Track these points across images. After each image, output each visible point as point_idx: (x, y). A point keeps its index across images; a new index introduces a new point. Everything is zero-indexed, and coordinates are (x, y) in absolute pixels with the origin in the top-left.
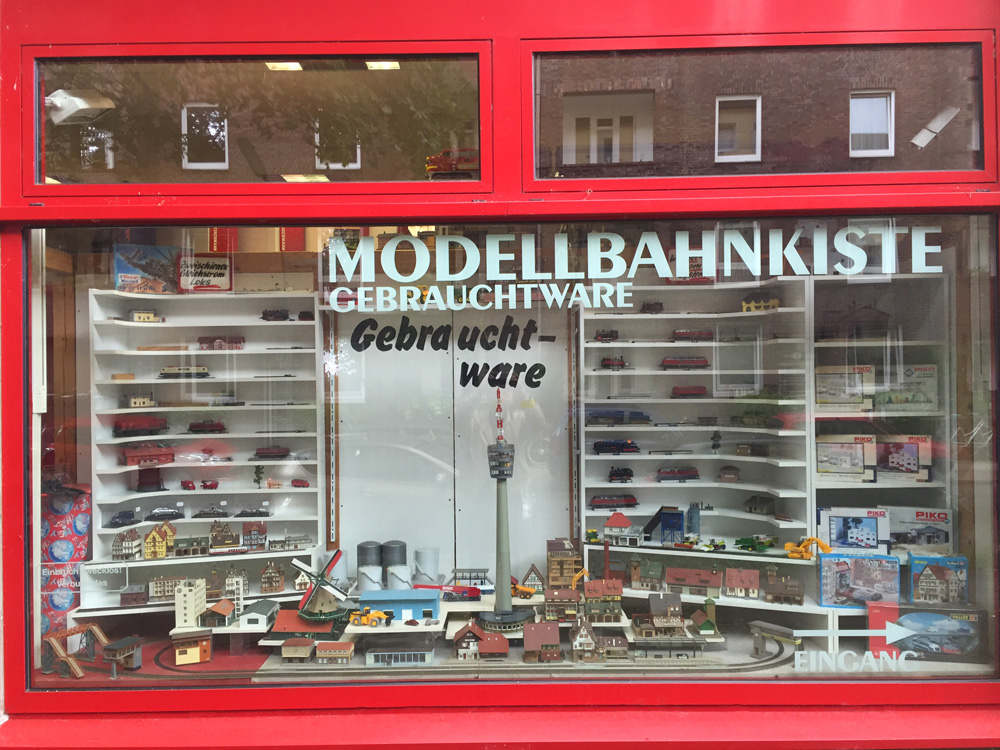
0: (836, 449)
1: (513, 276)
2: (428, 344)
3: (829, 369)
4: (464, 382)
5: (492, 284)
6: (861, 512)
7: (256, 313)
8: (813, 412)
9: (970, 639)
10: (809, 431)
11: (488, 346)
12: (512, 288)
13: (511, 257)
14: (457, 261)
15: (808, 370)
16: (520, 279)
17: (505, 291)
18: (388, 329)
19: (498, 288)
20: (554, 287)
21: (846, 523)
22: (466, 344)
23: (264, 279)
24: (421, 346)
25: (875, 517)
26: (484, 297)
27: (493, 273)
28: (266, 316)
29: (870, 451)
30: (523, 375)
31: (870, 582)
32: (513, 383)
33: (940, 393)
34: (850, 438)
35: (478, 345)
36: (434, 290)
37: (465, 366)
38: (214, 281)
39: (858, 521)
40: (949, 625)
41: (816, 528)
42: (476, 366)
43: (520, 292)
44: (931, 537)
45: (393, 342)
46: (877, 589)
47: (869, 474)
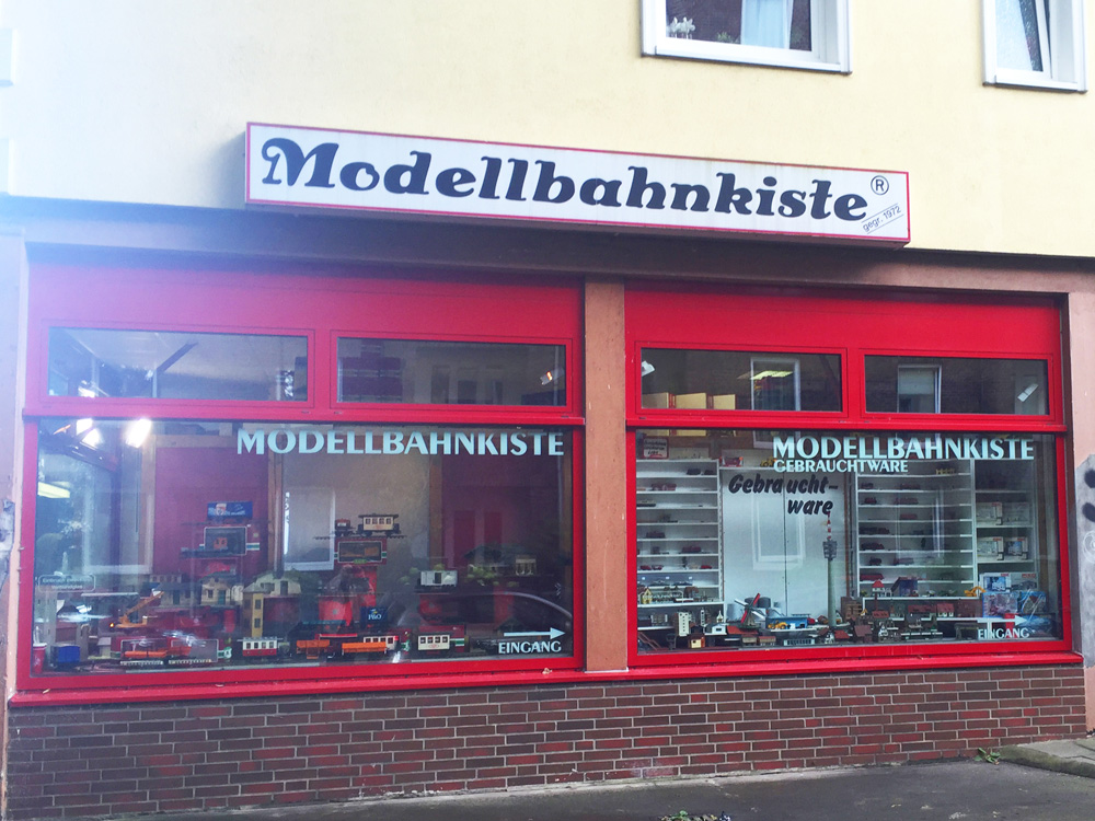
0: (985, 544)
1: (855, 456)
2: (770, 490)
3: (982, 504)
4: (790, 512)
5: (846, 460)
6: (998, 574)
7: (683, 471)
8: (975, 526)
9: (1048, 626)
10: (974, 535)
11: (803, 491)
12: (855, 462)
13: (854, 447)
14: (831, 449)
15: (973, 504)
16: (858, 458)
17: (852, 463)
18: (749, 481)
19: (849, 462)
20: (874, 462)
21: (992, 580)
22: (791, 490)
23: (689, 452)
24: (767, 491)
25: (1004, 576)
26: (843, 466)
27: (847, 455)
28: (689, 473)
29: (1000, 545)
30: (821, 508)
31: (1004, 604)
32: (816, 512)
33: (1031, 517)
34: (991, 539)
35: (797, 491)
36: (821, 462)
37: (790, 502)
38: (660, 452)
39: (997, 578)
40: (1040, 620)
41: (978, 582)
42: (796, 502)
43: (859, 464)
44: (1029, 585)
45: (752, 488)
46: (1008, 608)
47: (1000, 556)
